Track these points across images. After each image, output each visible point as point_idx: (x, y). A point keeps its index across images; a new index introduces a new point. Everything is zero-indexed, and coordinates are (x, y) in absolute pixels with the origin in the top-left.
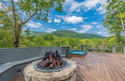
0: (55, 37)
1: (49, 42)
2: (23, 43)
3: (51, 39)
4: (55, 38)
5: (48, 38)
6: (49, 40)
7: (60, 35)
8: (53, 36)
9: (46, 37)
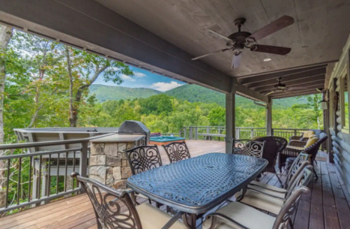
0: (177, 103)
1: (160, 117)
2: (94, 120)
3: (164, 110)
4: (177, 106)
5: (158, 107)
6: (159, 112)
7: (196, 96)
8: (171, 100)
9: (152, 102)
